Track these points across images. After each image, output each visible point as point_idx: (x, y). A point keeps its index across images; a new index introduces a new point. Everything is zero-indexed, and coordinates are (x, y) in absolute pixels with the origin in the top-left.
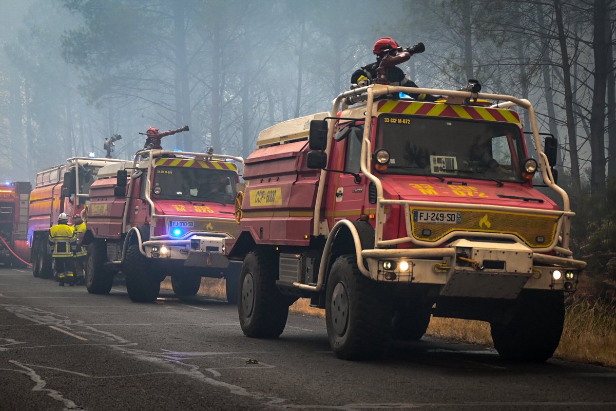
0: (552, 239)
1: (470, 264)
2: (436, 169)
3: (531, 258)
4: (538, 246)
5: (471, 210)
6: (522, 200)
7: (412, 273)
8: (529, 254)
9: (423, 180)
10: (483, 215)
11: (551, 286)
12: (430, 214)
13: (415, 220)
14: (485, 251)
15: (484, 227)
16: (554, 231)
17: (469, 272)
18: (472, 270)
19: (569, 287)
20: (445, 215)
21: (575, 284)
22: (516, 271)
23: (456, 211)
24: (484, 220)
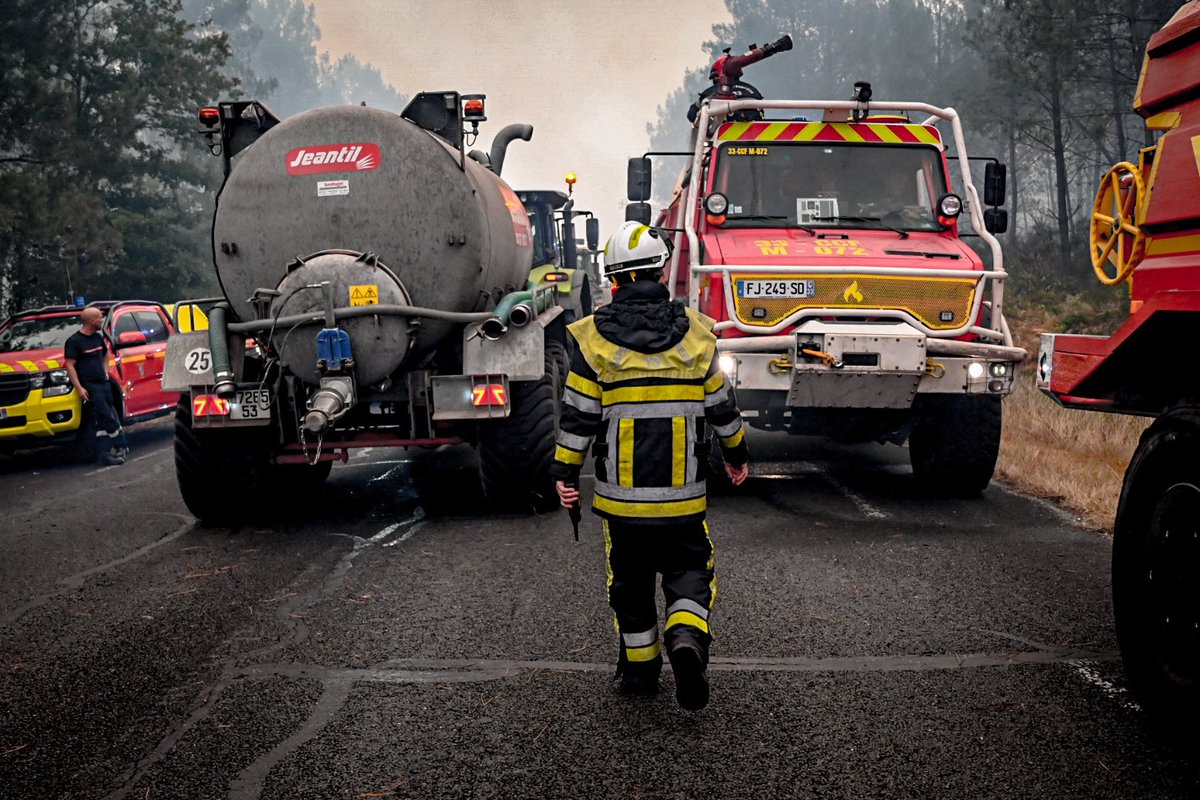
0: (967, 315)
1: (821, 360)
2: (805, 218)
3: (922, 346)
4: (942, 327)
5: (830, 276)
6: (924, 257)
7: (737, 374)
8: (920, 341)
9: (782, 235)
10: (849, 282)
11: (965, 388)
12: (763, 284)
13: (740, 295)
14: (845, 338)
15: (852, 301)
16: (969, 303)
17: (820, 372)
18: (824, 368)
19: (999, 388)
20: (788, 284)
21: (1008, 383)
22: (897, 368)
23: (804, 279)
24: (852, 291)
